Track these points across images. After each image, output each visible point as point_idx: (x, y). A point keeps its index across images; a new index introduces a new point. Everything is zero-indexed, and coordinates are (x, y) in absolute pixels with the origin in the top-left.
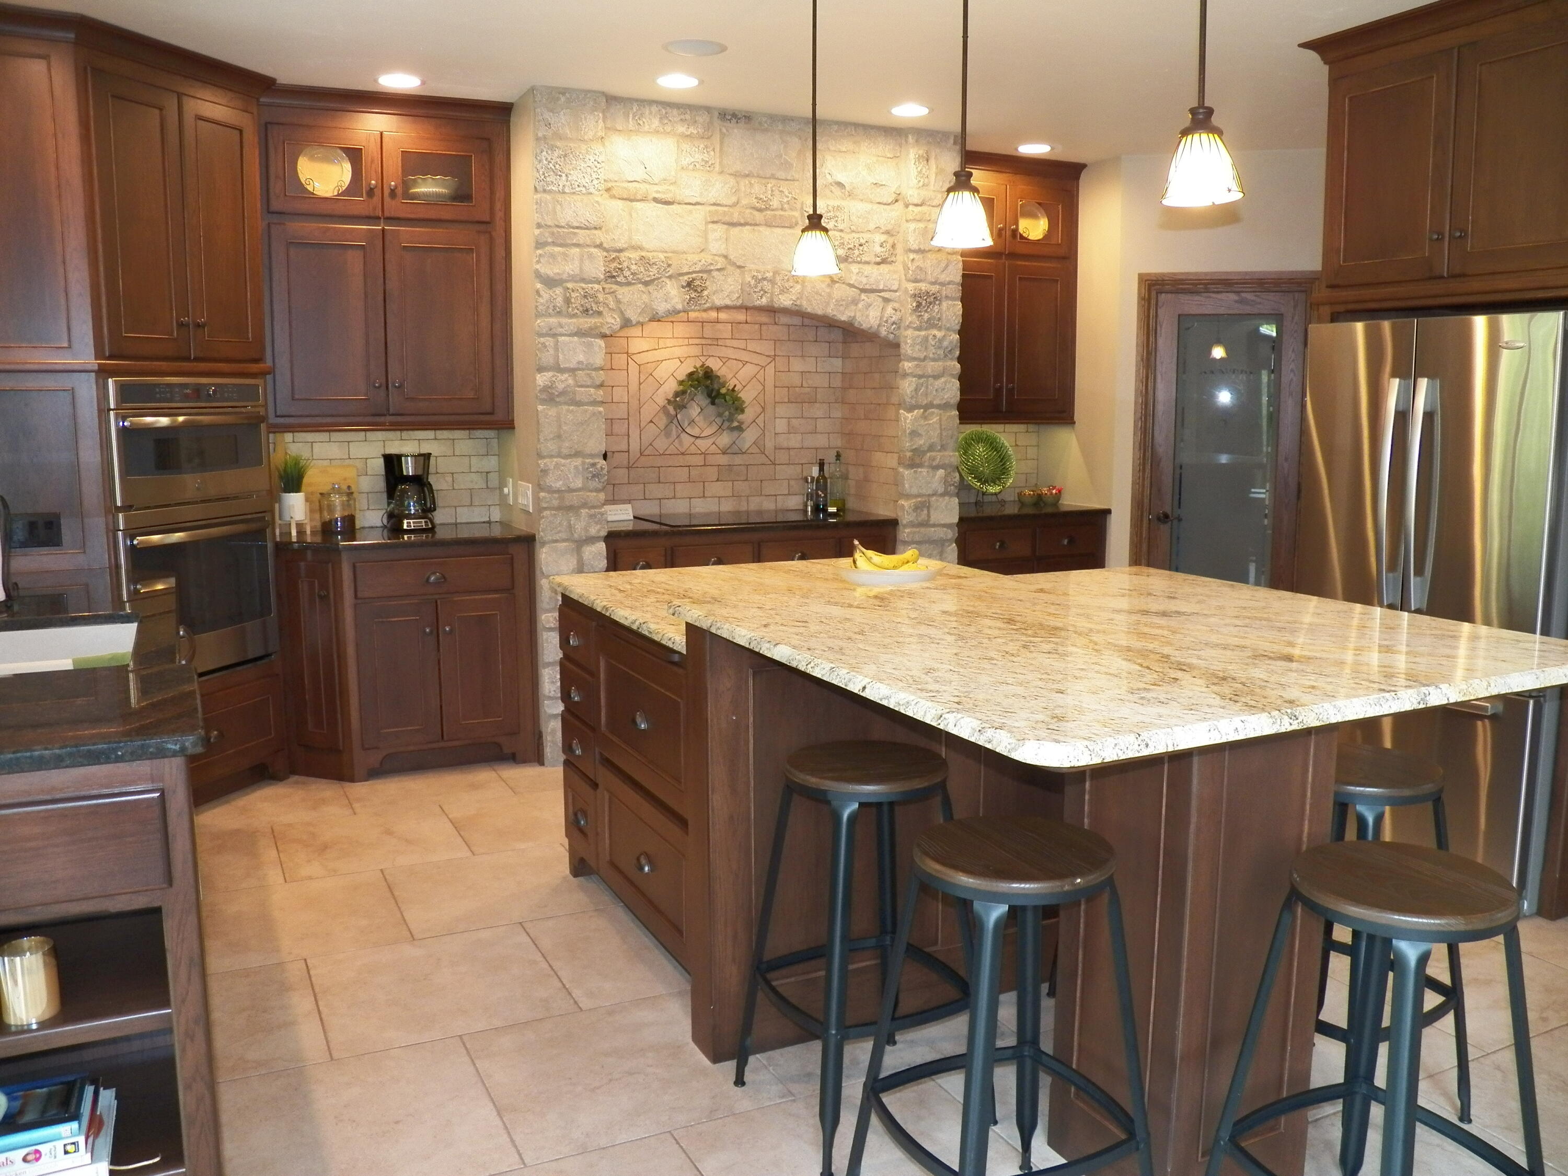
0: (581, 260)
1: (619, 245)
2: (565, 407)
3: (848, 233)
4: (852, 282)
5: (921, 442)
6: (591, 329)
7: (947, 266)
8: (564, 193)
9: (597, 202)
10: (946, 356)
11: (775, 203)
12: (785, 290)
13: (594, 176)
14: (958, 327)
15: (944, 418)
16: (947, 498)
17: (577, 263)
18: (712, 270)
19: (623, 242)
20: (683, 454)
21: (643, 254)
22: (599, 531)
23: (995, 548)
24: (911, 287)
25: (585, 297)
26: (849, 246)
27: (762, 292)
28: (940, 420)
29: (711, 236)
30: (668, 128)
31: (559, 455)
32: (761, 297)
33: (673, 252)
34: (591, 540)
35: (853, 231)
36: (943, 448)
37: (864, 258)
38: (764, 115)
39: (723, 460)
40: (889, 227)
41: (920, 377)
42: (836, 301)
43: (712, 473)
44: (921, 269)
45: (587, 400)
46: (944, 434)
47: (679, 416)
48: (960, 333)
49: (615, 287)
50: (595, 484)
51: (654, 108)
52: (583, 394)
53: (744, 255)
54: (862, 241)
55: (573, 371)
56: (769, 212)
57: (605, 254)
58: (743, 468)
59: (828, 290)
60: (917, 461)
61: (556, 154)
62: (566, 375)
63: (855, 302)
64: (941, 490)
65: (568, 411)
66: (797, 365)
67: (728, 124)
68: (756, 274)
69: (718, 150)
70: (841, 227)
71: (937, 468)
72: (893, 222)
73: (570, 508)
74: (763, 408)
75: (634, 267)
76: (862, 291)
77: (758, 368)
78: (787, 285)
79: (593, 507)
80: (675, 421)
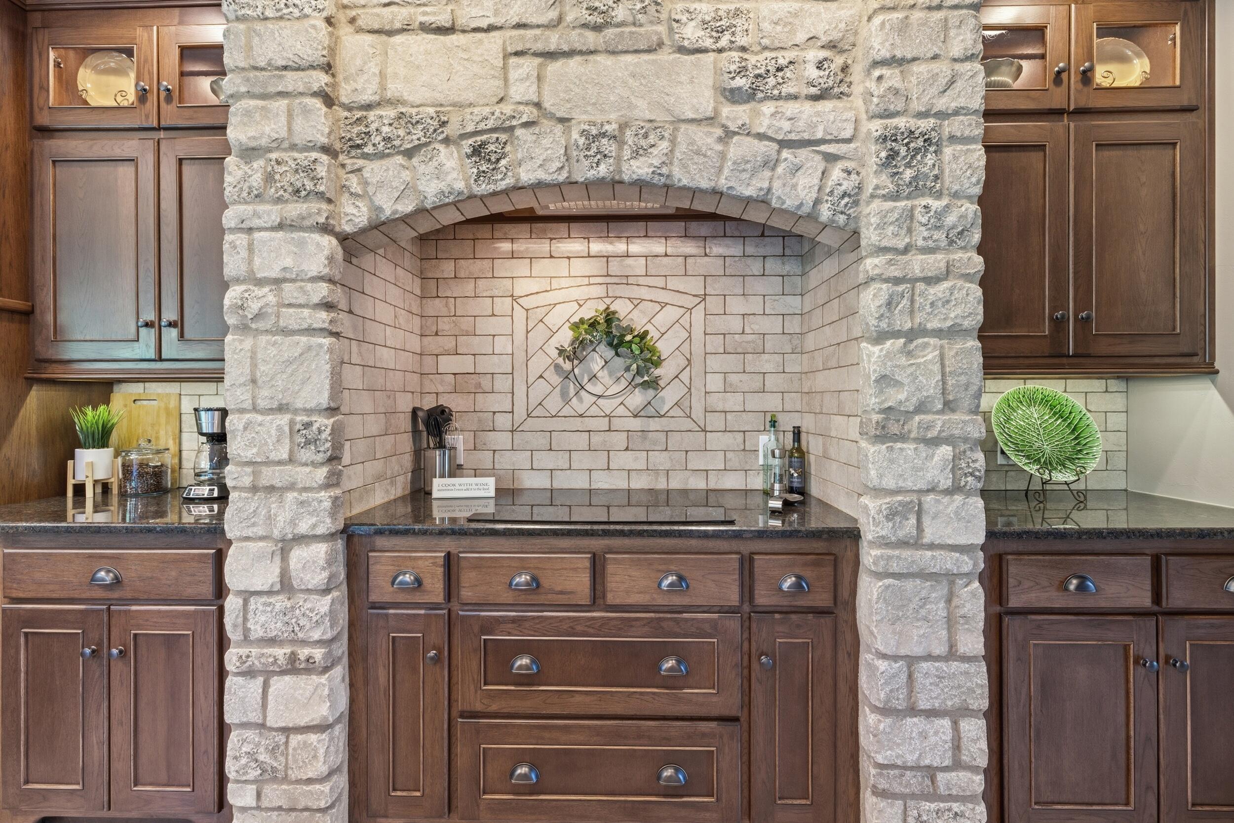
0: (290, 117)
1: (365, 100)
2: (265, 338)
3: (756, 54)
4: (762, 131)
5: (902, 396)
6: (301, 219)
7: (952, 82)
8: (266, 19)
9: (314, 27)
10: (951, 243)
12: (641, 152)
14: (977, 190)
15: (950, 354)
16: (958, 498)
17: (283, 120)
18: (515, 126)
19: (370, 92)
20: (581, 416)
21: (403, 110)
22: (314, 526)
23: (1066, 589)
24: (876, 127)
25: (297, 171)
26: (757, 72)
27: (599, 157)
28: (942, 357)
29: (513, 75)
31: (258, 409)
32: (598, 164)
33: (454, 105)
34: (305, 539)
35: (766, 48)
36: (949, 406)
37: (786, 90)
39: (636, 424)
40: (835, 35)
41: (897, 281)
42: (734, 163)
43: (620, 440)
44: (897, 92)
45: (296, 327)
46: (951, 381)
47: (576, 371)
48: (981, 201)
49: (360, 162)
50: (306, 455)
52: (290, 317)
53: (568, 101)
54: (782, 62)
55: (277, 282)
56: (611, 30)
57: (346, 114)
58: (662, 436)
59: (719, 147)
60: (894, 429)
62: (266, 289)
63: (771, 164)
64: (946, 482)
65: (268, 342)
66: (737, 305)
68: (586, 127)
70: (742, 41)
71: (935, 442)
72: (842, 26)
73: (272, 489)
74: (689, 361)
75: (386, 129)
76: (784, 144)
77: (682, 311)
78: (643, 143)
79: (306, 489)
80: (571, 376)
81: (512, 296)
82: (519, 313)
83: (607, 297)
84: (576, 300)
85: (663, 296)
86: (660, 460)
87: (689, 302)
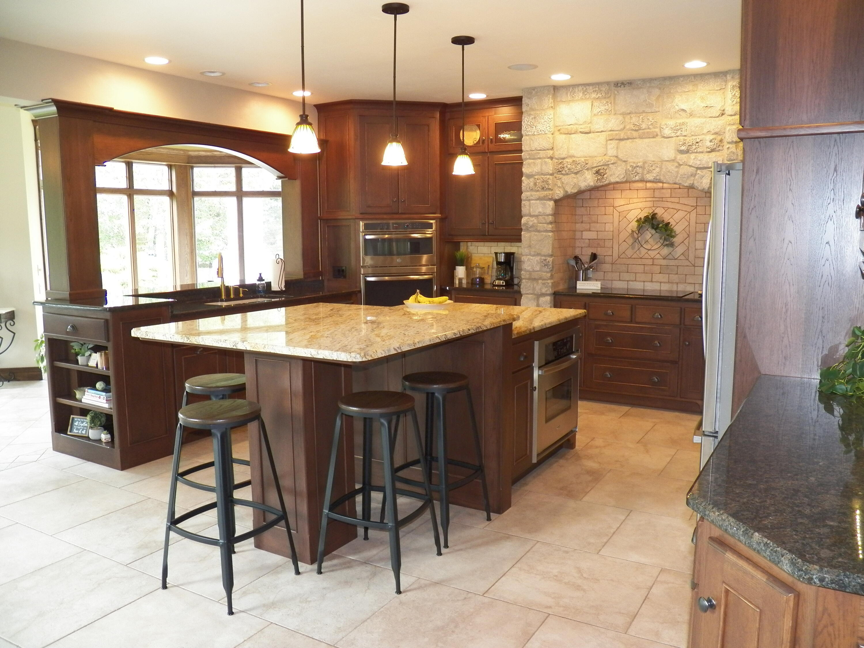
0: (542, 165)
1: (563, 156)
2: (533, 233)
3: (690, 137)
4: (690, 164)
6: (544, 196)
8: (534, 135)
9: (549, 137)
11: (644, 126)
12: (650, 172)
13: (548, 125)
17: (539, 166)
18: (609, 164)
19: (564, 154)
20: (641, 258)
21: (574, 159)
22: (546, 291)
25: (543, 182)
26: (689, 144)
27: (636, 174)
29: (609, 147)
30: (588, 96)
31: (530, 255)
32: (636, 176)
33: (590, 157)
34: (543, 295)
35: (692, 135)
37: (699, 150)
38: (639, 80)
39: (664, 262)
40: (717, 130)
42: (681, 175)
43: (657, 269)
44: (734, 153)
45: (542, 230)
47: (639, 239)
49: (561, 176)
50: (545, 269)
51: (580, 88)
52: (541, 227)
53: (627, 155)
54: (698, 140)
55: (537, 216)
56: (641, 131)
57: (557, 161)
58: (675, 268)
59: (676, 170)
61: (531, 118)
62: (534, 218)
63: (694, 175)
65: (534, 235)
67: (619, 88)
68: (632, 164)
69: (612, 103)
70: (684, 133)
72: (720, 127)
73: (535, 279)
74: (689, 235)
75: (569, 166)
76: (698, 168)
77: (686, 213)
78: (651, 169)
79: (544, 280)
80: (637, 241)
81: (613, 206)
82: (616, 214)
83: (654, 207)
84: (640, 208)
85: (678, 206)
86: (674, 278)
87: (689, 209)
